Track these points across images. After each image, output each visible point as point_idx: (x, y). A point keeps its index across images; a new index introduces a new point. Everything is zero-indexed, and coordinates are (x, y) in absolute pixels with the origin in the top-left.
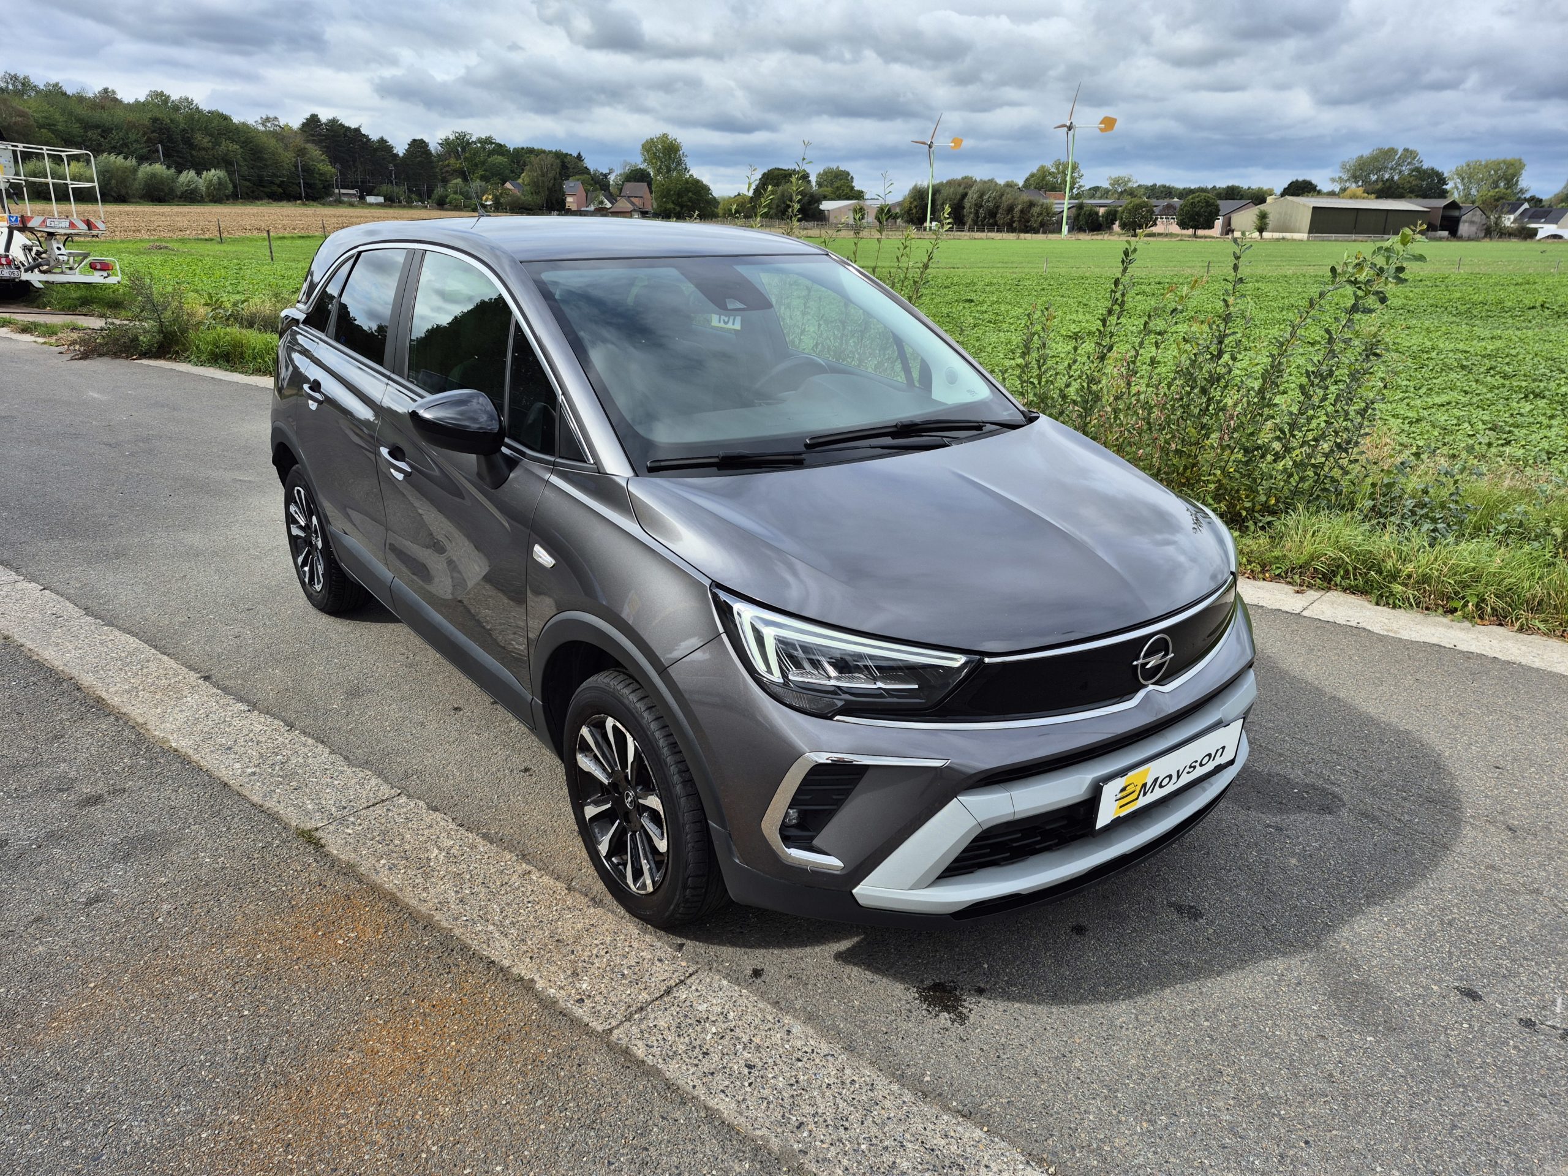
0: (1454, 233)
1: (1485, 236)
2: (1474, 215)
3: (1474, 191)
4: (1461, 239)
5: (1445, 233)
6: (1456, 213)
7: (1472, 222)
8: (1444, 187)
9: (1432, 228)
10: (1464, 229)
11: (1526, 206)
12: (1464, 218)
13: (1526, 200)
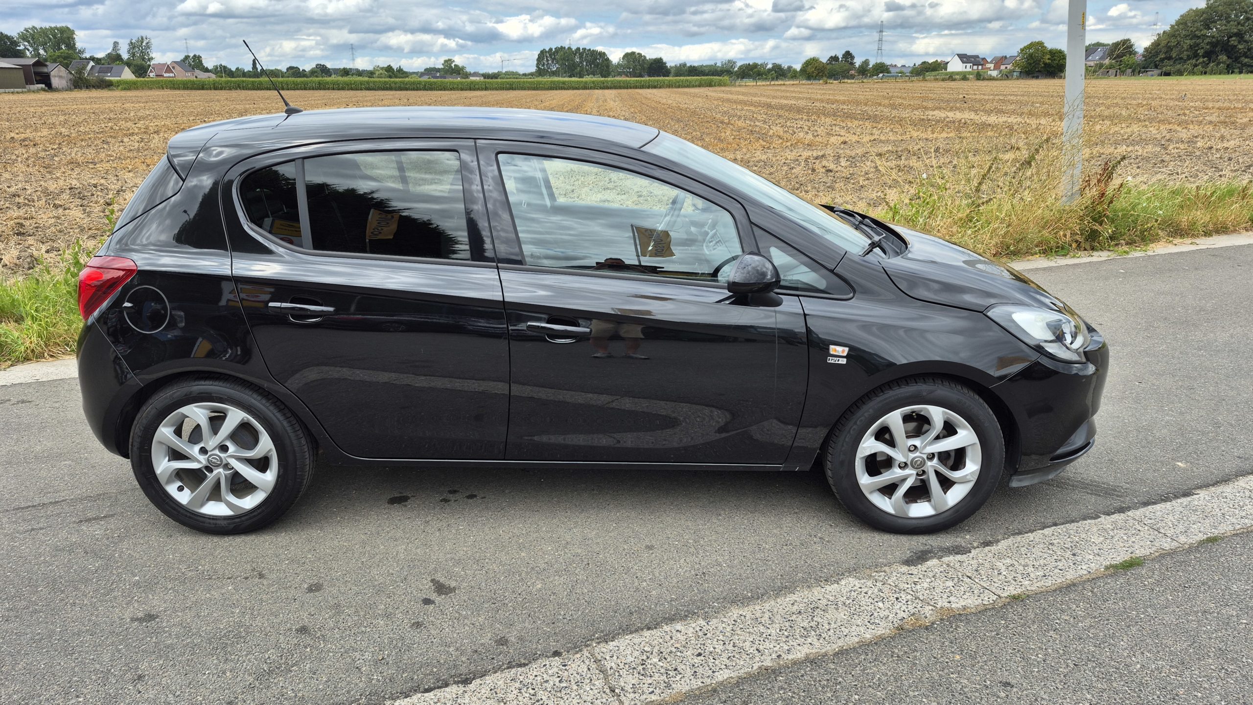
0: (49, 87)
1: (75, 88)
2: (59, 71)
3: (42, 52)
4: (56, 90)
5: (43, 86)
6: (45, 70)
7: (60, 77)
8: (18, 48)
9: (29, 81)
10: (55, 82)
11: (92, 63)
12: (52, 73)
13: (86, 59)
